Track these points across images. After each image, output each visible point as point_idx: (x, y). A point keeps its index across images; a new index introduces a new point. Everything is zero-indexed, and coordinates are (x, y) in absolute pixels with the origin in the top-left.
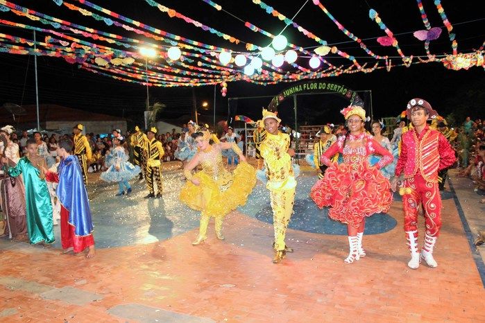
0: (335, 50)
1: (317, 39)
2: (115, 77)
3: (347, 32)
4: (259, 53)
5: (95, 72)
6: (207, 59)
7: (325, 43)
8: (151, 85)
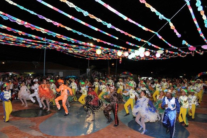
0: (167, 51)
1: (160, 48)
2: (75, 56)
3: (173, 47)
4: (134, 52)
5: (67, 54)
6: (113, 52)
7: (163, 49)
8: (90, 59)
